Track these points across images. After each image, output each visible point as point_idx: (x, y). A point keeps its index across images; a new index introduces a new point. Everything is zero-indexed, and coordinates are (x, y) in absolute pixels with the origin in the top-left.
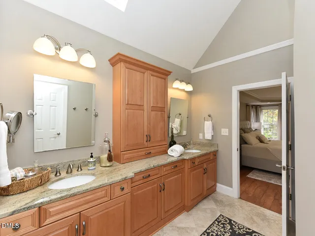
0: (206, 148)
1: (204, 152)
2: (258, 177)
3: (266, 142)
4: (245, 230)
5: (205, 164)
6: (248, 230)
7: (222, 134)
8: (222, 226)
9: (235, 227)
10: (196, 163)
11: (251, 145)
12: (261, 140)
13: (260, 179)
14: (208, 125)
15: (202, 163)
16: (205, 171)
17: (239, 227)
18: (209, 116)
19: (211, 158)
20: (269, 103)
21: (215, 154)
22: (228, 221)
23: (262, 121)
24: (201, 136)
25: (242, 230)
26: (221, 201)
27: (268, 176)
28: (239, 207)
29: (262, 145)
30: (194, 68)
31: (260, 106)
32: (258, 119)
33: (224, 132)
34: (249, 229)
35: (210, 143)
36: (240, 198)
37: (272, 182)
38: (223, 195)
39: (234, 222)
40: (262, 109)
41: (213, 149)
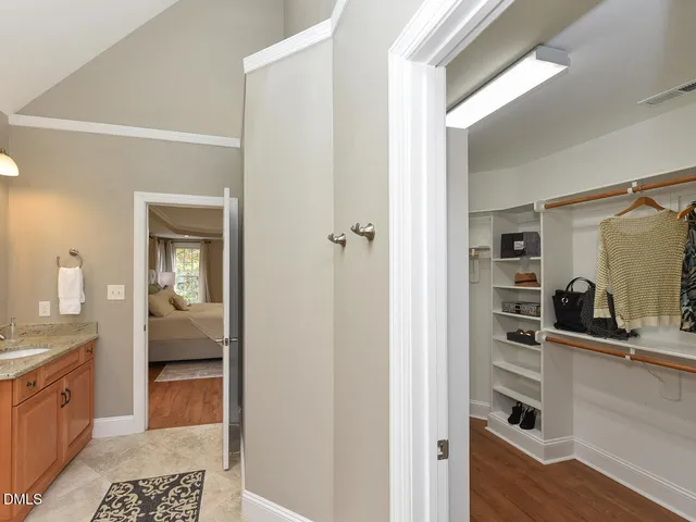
0: (63, 339)
1: (59, 349)
2: (175, 375)
3: (185, 308)
4: (166, 482)
5: (64, 380)
6: (172, 480)
7: (110, 297)
8: (120, 505)
9: (148, 488)
10: (41, 384)
11: (162, 316)
12: (176, 304)
13: (177, 379)
14: (69, 278)
15: (54, 381)
16: (66, 398)
17: (154, 485)
18: (73, 254)
19: (82, 361)
20: (187, 236)
21: (91, 348)
22: (131, 487)
23: (175, 270)
24: (44, 308)
25: (161, 488)
26: (110, 455)
27: (192, 367)
28: (149, 446)
29: (179, 314)
30: (17, 113)
31: (173, 241)
32: (168, 267)
33: (115, 292)
34: (173, 476)
35: (76, 323)
36: (149, 428)
37: (198, 377)
38: (111, 440)
39: (144, 481)
40: (175, 248)
41: (83, 338)
